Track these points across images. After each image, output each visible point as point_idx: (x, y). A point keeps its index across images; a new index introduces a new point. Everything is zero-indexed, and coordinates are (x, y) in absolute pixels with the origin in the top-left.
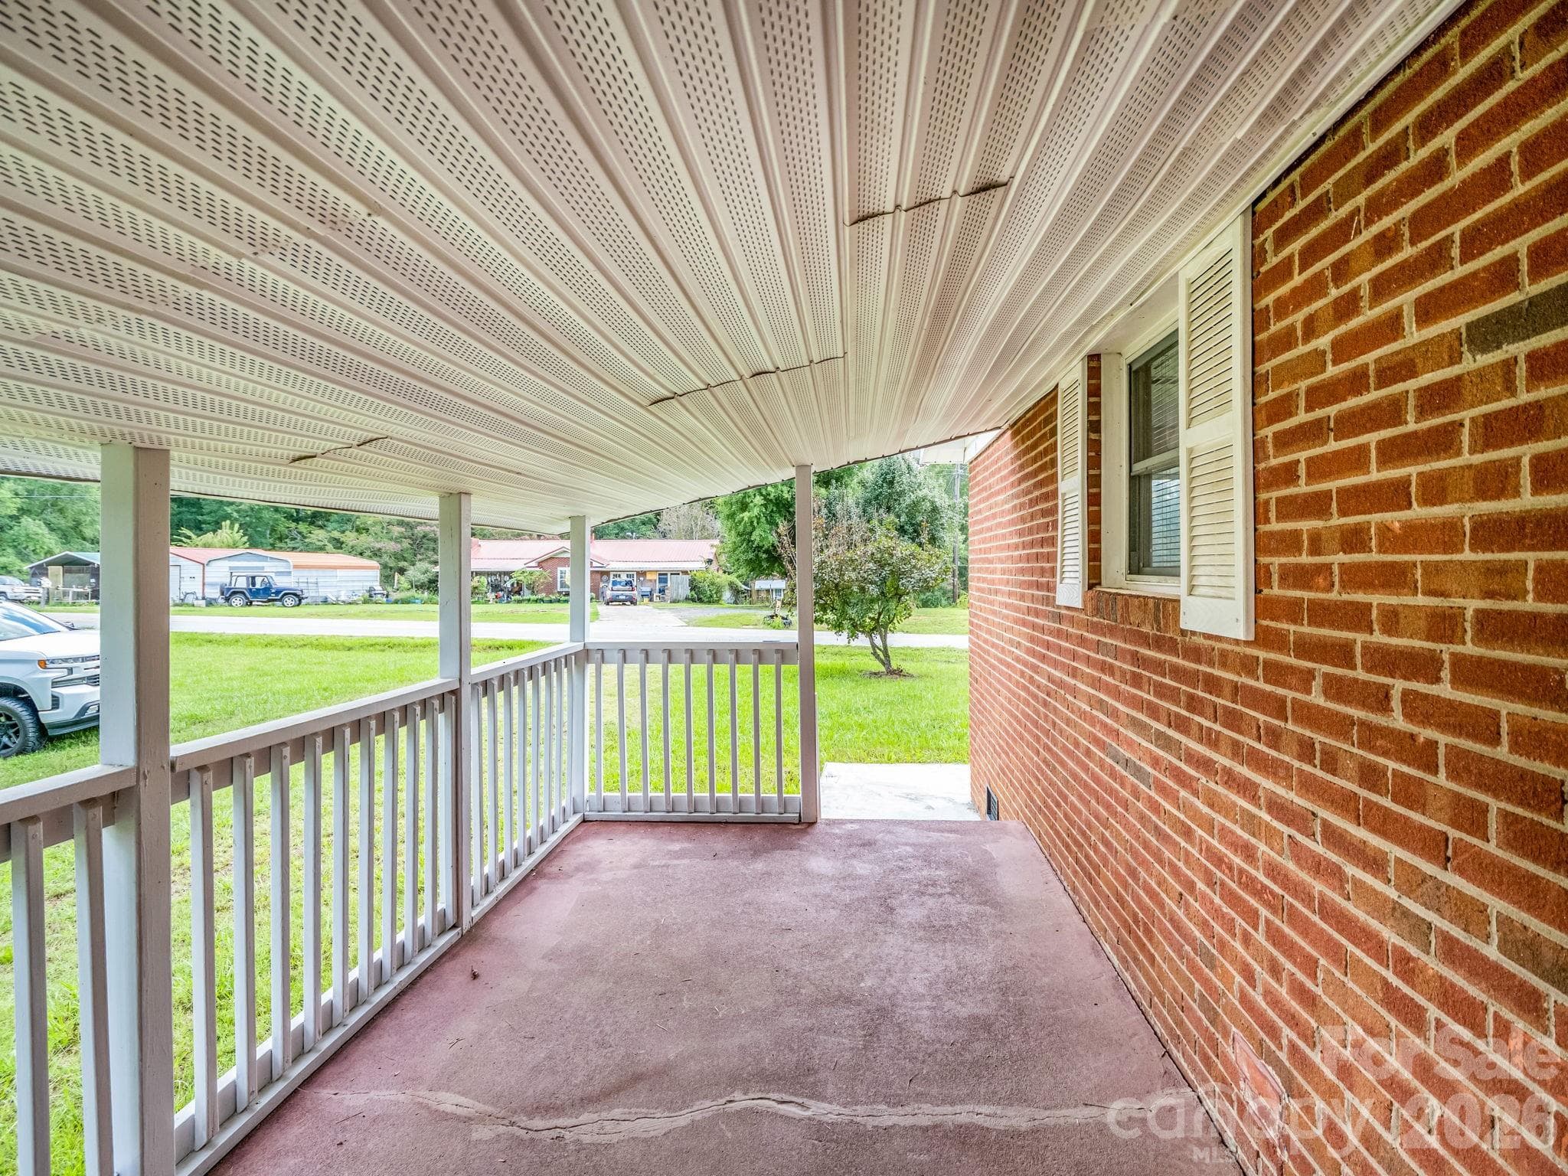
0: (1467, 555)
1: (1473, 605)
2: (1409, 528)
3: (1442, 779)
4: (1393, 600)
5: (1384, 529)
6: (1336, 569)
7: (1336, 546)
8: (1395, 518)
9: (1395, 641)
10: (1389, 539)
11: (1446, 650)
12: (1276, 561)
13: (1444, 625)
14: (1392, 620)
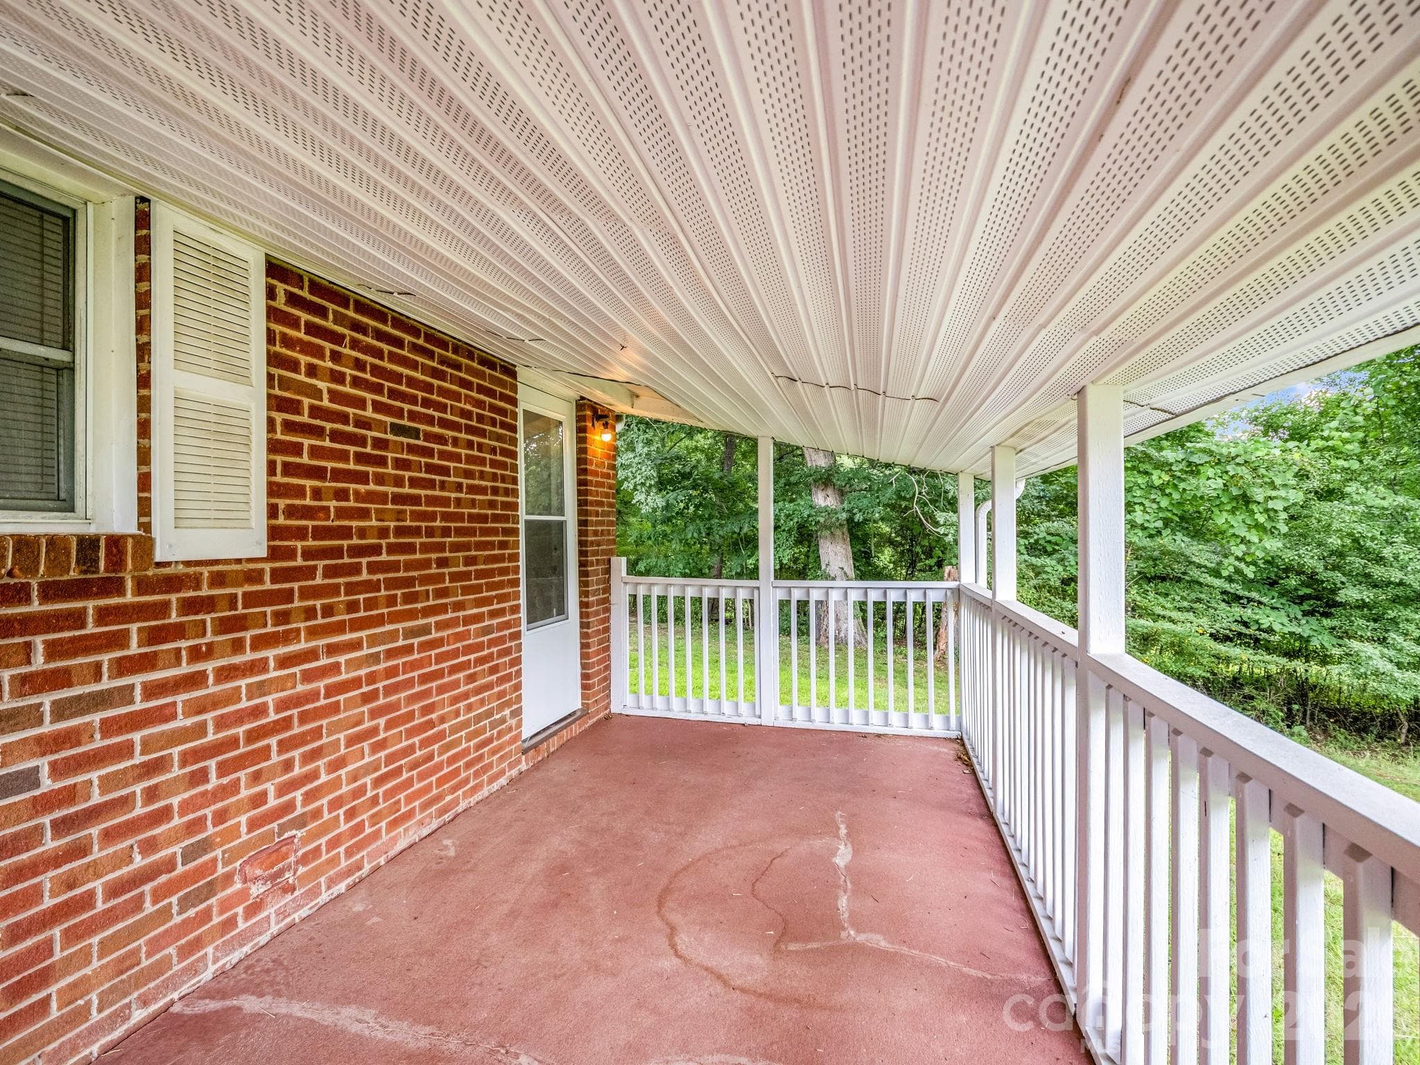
0: (390, 506)
1: (392, 524)
2: (369, 493)
3: (383, 592)
4: (362, 524)
5: (357, 493)
6: (332, 510)
7: (331, 496)
8: (362, 488)
9: (363, 542)
10: (359, 496)
11: (383, 542)
12: (282, 503)
13: (383, 532)
14: (362, 533)
